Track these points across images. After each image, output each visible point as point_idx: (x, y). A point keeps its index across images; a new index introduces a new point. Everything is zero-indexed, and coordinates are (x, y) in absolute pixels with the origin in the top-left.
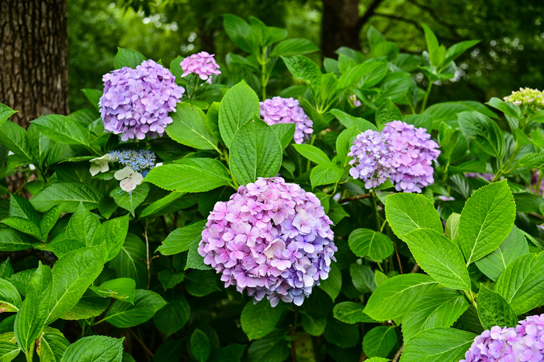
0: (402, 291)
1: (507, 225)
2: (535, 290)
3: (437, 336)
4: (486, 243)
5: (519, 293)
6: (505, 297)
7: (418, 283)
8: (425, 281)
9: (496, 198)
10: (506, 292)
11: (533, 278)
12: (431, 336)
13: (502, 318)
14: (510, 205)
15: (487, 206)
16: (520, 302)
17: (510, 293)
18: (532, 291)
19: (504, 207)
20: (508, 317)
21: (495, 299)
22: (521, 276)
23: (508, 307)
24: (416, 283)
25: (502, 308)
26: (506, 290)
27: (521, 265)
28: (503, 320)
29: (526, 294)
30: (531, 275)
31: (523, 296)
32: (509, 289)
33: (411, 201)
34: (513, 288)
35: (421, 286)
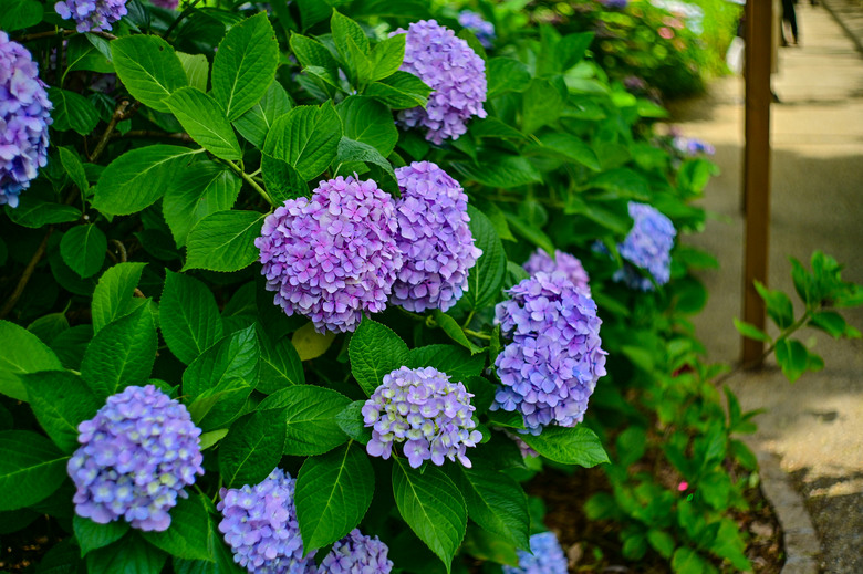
0: (146, 171)
1: (268, 70)
2: (322, 151)
3: (217, 223)
4: (244, 95)
5: (305, 156)
6: (287, 161)
7: (165, 157)
8: (174, 154)
9: (254, 36)
10: (288, 155)
11: (319, 136)
12: (211, 224)
13: (288, 188)
14: (270, 43)
15: (242, 47)
16: (306, 166)
17: (293, 156)
18: (319, 152)
19: (263, 47)
20: (295, 185)
21: (278, 167)
22: (304, 135)
23: (295, 173)
24: (162, 158)
25: (287, 177)
26: (288, 153)
27: (302, 121)
28: (290, 191)
29: (313, 156)
30: (317, 132)
31: (310, 159)
32: (291, 152)
33: (144, 46)
34: (296, 151)
35: (171, 160)
